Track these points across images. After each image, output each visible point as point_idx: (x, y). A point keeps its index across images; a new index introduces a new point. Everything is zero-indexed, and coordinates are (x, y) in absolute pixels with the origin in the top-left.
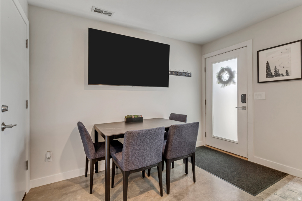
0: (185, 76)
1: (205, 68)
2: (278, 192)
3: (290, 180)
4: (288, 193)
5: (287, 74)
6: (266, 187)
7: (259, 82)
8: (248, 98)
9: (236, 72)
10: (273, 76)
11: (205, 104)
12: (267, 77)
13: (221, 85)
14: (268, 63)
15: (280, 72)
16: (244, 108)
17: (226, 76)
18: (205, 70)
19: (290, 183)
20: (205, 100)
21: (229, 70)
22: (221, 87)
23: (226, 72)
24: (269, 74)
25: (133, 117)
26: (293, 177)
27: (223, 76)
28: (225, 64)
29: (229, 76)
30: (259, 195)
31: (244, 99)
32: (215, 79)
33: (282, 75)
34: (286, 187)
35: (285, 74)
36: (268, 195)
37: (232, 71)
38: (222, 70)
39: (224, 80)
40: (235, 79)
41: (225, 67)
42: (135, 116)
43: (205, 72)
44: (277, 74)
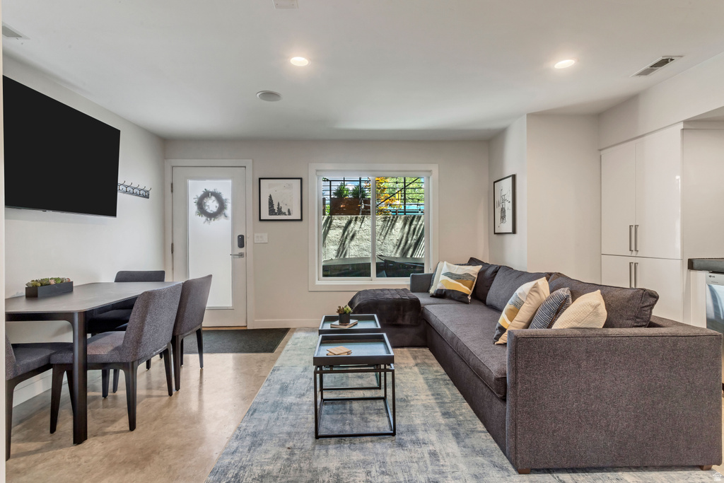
0: (139, 195)
1: (172, 184)
2: (290, 343)
3: (293, 332)
4: (296, 341)
5: (290, 214)
6: (278, 343)
7: (260, 220)
8: (248, 242)
9: (230, 201)
10: (276, 214)
11: (172, 252)
12: (270, 214)
13: (204, 218)
14: (270, 196)
15: (283, 210)
16: (241, 255)
17: (212, 205)
18: (172, 187)
19: (295, 334)
20: (172, 245)
21: (218, 197)
22: (204, 223)
23: (213, 198)
24: (272, 212)
25: (53, 282)
26: (295, 329)
27: (207, 204)
28: (211, 185)
29: (218, 205)
30: (276, 351)
31: (241, 242)
32: (193, 208)
33: (284, 214)
34: (293, 338)
35: (287, 213)
36: (283, 348)
37: (224, 198)
38: (207, 194)
39: (209, 211)
40: (228, 211)
41: (211, 189)
42: (56, 279)
43: (172, 191)
44: (280, 212)
